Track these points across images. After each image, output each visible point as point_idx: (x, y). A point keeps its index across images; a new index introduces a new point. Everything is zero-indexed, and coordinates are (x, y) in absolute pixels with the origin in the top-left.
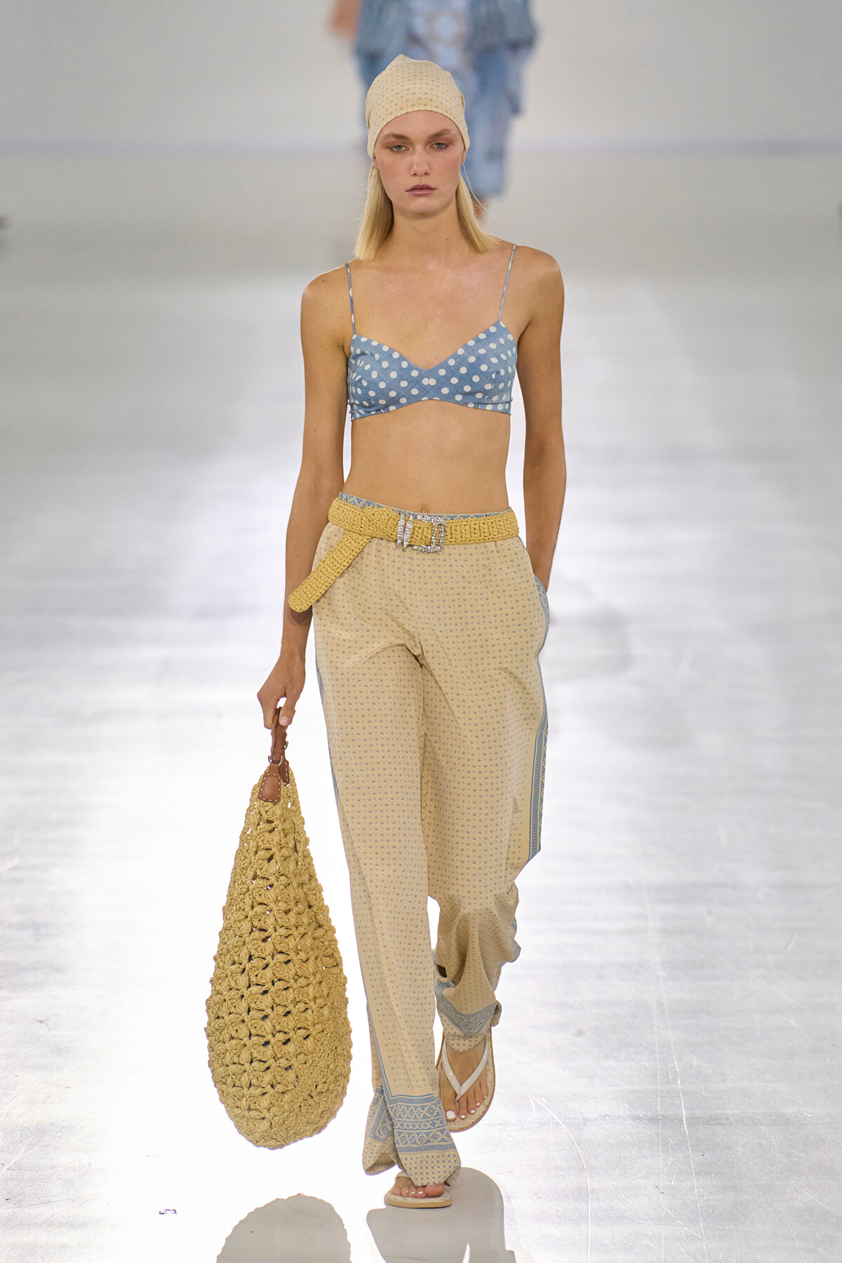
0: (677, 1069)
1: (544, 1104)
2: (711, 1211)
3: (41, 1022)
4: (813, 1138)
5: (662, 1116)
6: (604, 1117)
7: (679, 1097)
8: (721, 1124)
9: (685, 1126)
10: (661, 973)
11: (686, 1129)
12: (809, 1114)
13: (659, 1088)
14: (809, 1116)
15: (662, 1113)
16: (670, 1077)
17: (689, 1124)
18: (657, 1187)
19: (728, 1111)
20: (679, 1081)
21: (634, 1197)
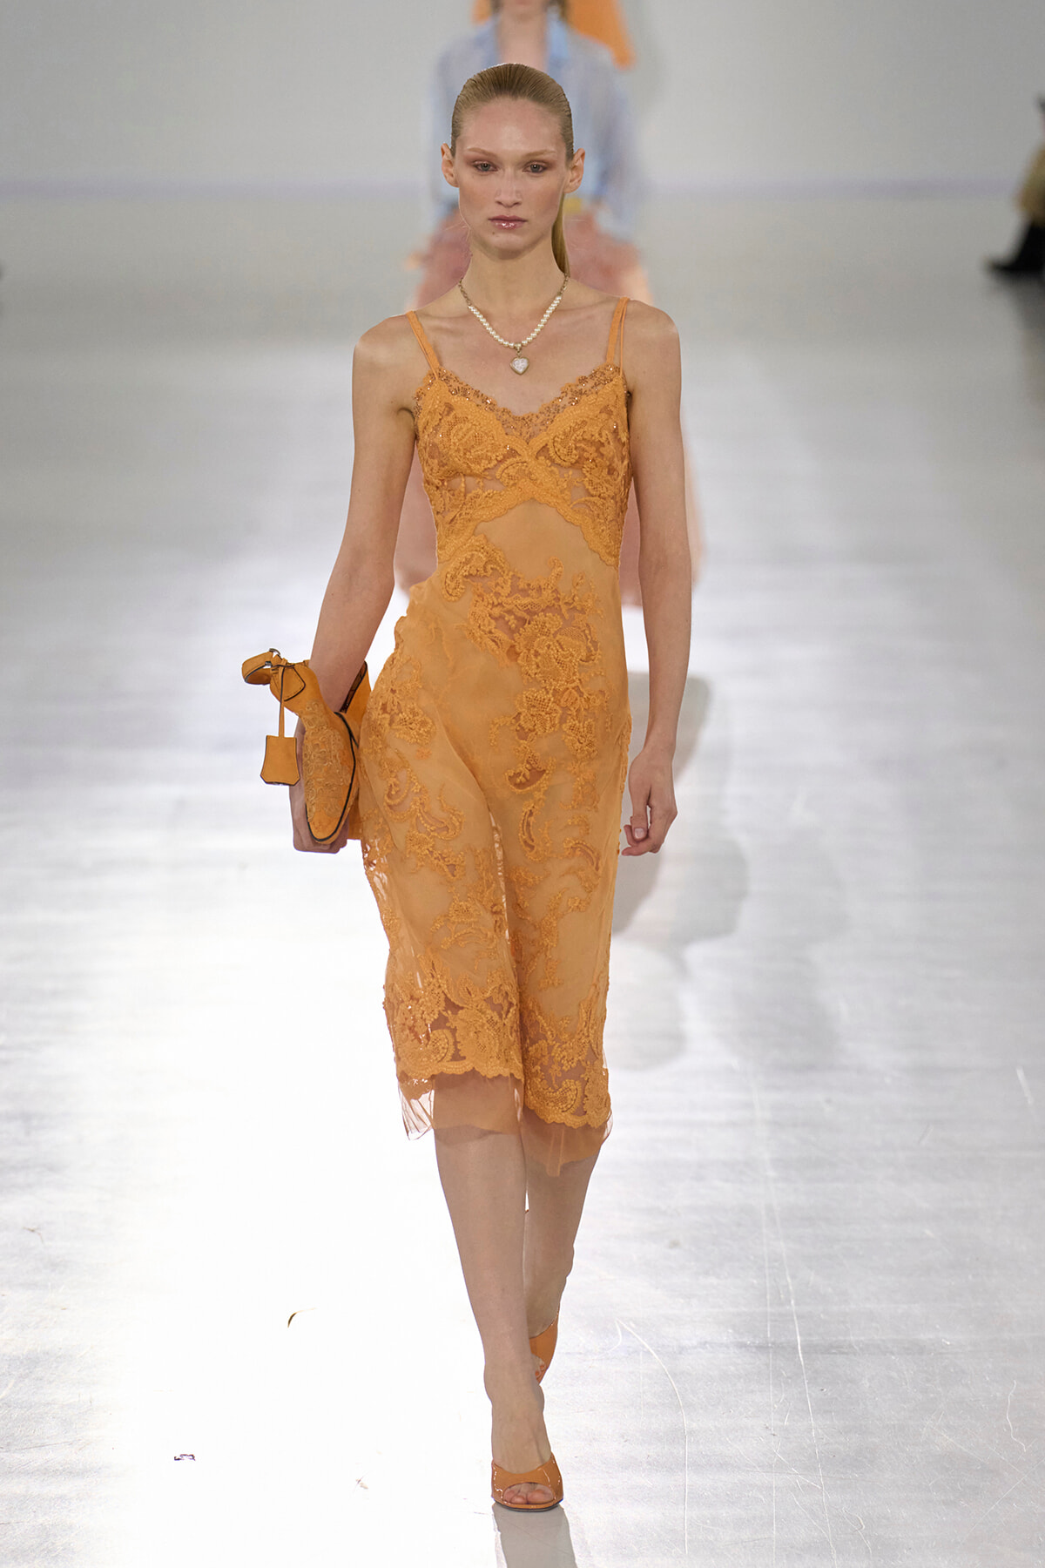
0: (791, 1288)
1: (633, 1329)
2: (831, 1457)
3: (33, 1231)
4: (952, 1370)
5: (773, 1343)
6: (703, 1344)
7: (793, 1320)
8: (843, 1353)
9: (801, 1355)
10: (772, 1173)
11: (801, 1359)
12: (947, 1340)
13: (769, 1310)
14: (948, 1343)
15: (773, 1339)
16: (782, 1296)
17: (804, 1352)
18: (767, 1428)
19: (852, 1338)
20: (793, 1302)
21: (740, 1440)
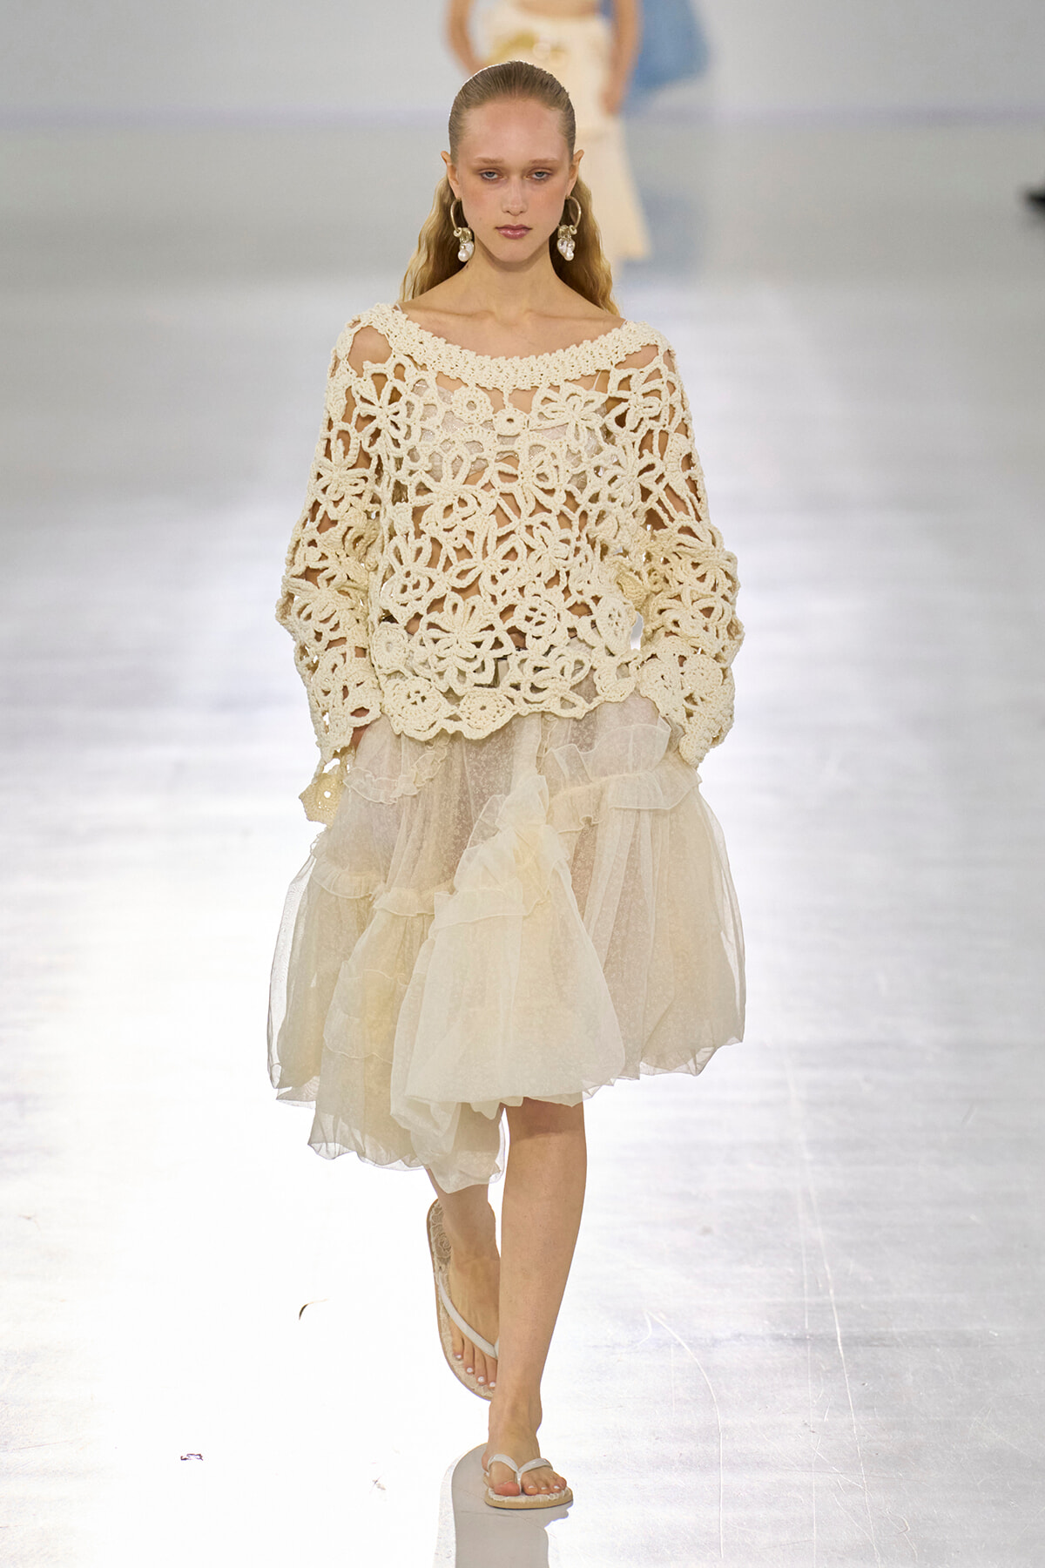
0: (829, 1276)
1: (663, 1320)
2: (874, 1454)
3: (29, 1218)
4: (1000, 1363)
5: (811, 1335)
6: (737, 1336)
7: (832, 1310)
8: (885, 1346)
9: (840, 1348)
10: (808, 1156)
11: (841, 1352)
12: (996, 1332)
13: (806, 1299)
14: (996, 1335)
15: (810, 1331)
16: (820, 1286)
17: (844, 1345)
18: (806, 1424)
19: (894, 1329)
20: (831, 1292)
21: (778, 1438)
